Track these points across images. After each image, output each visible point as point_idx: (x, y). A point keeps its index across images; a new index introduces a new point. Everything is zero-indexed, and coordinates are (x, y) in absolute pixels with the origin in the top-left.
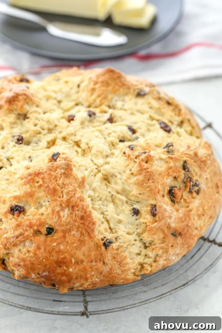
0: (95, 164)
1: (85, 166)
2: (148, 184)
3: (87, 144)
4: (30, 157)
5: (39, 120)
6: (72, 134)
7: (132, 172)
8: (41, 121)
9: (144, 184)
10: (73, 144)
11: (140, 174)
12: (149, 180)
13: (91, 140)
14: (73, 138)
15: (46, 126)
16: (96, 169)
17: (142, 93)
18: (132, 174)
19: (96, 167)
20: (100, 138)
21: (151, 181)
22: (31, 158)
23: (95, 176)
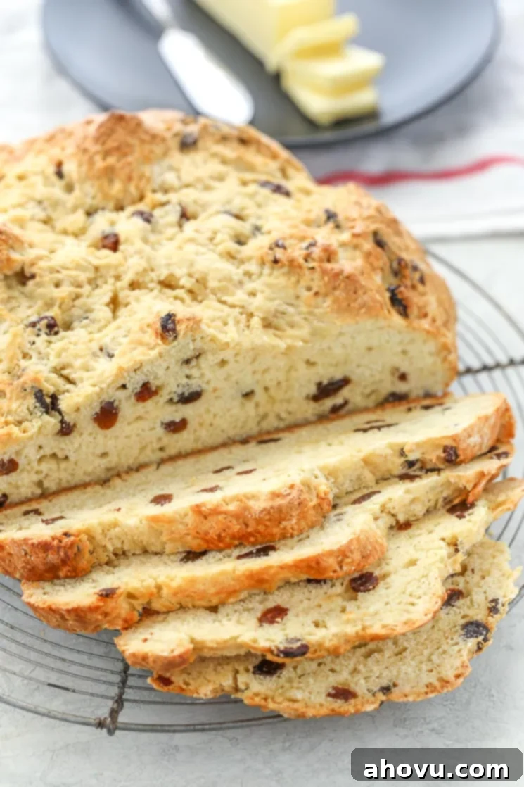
0: (233, 306)
1: (219, 318)
2: (359, 301)
3: (190, 275)
4: (101, 349)
5: (58, 272)
6: (145, 271)
7: (315, 289)
8: (65, 272)
9: (352, 305)
10: (159, 287)
11: (335, 288)
12: (355, 292)
13: (192, 265)
14: (153, 275)
15: (83, 277)
16: (241, 314)
17: (190, 140)
18: (316, 294)
19: (237, 310)
20: (203, 254)
21: (360, 292)
22: (104, 350)
23: (248, 327)
